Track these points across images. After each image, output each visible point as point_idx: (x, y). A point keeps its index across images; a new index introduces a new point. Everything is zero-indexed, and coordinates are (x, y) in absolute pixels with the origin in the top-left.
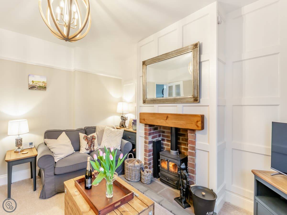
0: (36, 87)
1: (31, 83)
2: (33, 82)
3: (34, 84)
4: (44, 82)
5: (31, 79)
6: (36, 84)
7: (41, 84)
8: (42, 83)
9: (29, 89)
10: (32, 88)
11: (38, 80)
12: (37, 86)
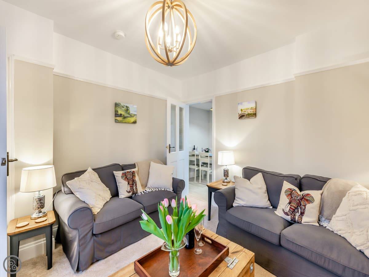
0: (244, 116)
1: (240, 112)
2: (242, 110)
3: (243, 113)
4: (252, 108)
5: (240, 107)
6: (245, 112)
7: (250, 111)
8: (251, 109)
9: (239, 118)
10: (241, 117)
11: (247, 106)
12: (245, 114)
